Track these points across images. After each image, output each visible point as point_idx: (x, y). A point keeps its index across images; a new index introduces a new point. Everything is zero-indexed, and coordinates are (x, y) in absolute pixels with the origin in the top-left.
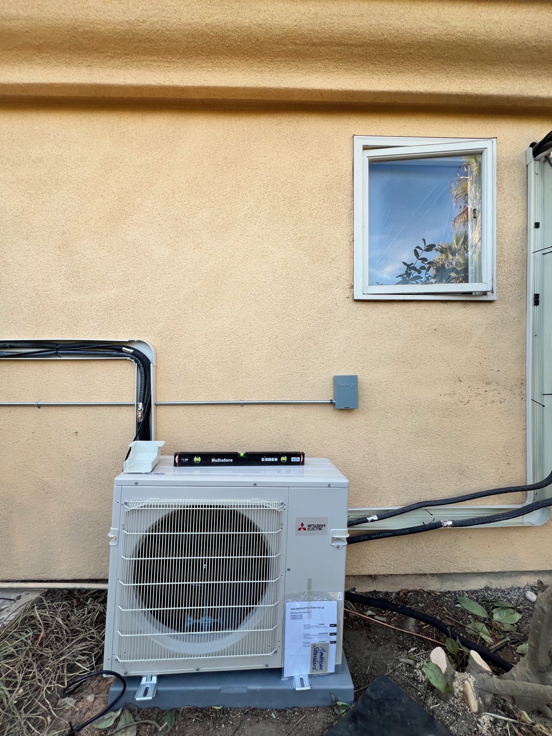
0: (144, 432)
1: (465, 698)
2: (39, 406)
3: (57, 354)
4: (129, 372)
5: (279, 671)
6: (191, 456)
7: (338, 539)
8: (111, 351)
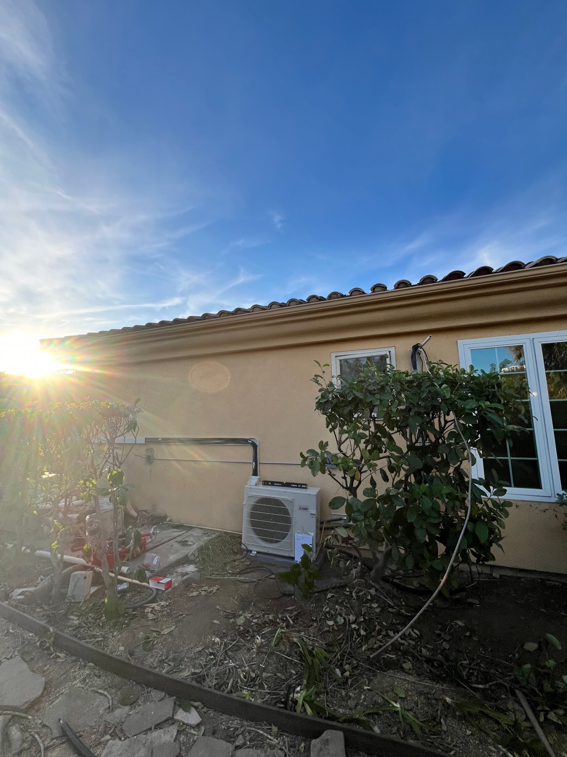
0: (255, 473)
1: (353, 575)
2: (221, 462)
3: (227, 443)
4: (250, 449)
5: (292, 558)
6: (268, 482)
7: (313, 514)
8: (244, 441)
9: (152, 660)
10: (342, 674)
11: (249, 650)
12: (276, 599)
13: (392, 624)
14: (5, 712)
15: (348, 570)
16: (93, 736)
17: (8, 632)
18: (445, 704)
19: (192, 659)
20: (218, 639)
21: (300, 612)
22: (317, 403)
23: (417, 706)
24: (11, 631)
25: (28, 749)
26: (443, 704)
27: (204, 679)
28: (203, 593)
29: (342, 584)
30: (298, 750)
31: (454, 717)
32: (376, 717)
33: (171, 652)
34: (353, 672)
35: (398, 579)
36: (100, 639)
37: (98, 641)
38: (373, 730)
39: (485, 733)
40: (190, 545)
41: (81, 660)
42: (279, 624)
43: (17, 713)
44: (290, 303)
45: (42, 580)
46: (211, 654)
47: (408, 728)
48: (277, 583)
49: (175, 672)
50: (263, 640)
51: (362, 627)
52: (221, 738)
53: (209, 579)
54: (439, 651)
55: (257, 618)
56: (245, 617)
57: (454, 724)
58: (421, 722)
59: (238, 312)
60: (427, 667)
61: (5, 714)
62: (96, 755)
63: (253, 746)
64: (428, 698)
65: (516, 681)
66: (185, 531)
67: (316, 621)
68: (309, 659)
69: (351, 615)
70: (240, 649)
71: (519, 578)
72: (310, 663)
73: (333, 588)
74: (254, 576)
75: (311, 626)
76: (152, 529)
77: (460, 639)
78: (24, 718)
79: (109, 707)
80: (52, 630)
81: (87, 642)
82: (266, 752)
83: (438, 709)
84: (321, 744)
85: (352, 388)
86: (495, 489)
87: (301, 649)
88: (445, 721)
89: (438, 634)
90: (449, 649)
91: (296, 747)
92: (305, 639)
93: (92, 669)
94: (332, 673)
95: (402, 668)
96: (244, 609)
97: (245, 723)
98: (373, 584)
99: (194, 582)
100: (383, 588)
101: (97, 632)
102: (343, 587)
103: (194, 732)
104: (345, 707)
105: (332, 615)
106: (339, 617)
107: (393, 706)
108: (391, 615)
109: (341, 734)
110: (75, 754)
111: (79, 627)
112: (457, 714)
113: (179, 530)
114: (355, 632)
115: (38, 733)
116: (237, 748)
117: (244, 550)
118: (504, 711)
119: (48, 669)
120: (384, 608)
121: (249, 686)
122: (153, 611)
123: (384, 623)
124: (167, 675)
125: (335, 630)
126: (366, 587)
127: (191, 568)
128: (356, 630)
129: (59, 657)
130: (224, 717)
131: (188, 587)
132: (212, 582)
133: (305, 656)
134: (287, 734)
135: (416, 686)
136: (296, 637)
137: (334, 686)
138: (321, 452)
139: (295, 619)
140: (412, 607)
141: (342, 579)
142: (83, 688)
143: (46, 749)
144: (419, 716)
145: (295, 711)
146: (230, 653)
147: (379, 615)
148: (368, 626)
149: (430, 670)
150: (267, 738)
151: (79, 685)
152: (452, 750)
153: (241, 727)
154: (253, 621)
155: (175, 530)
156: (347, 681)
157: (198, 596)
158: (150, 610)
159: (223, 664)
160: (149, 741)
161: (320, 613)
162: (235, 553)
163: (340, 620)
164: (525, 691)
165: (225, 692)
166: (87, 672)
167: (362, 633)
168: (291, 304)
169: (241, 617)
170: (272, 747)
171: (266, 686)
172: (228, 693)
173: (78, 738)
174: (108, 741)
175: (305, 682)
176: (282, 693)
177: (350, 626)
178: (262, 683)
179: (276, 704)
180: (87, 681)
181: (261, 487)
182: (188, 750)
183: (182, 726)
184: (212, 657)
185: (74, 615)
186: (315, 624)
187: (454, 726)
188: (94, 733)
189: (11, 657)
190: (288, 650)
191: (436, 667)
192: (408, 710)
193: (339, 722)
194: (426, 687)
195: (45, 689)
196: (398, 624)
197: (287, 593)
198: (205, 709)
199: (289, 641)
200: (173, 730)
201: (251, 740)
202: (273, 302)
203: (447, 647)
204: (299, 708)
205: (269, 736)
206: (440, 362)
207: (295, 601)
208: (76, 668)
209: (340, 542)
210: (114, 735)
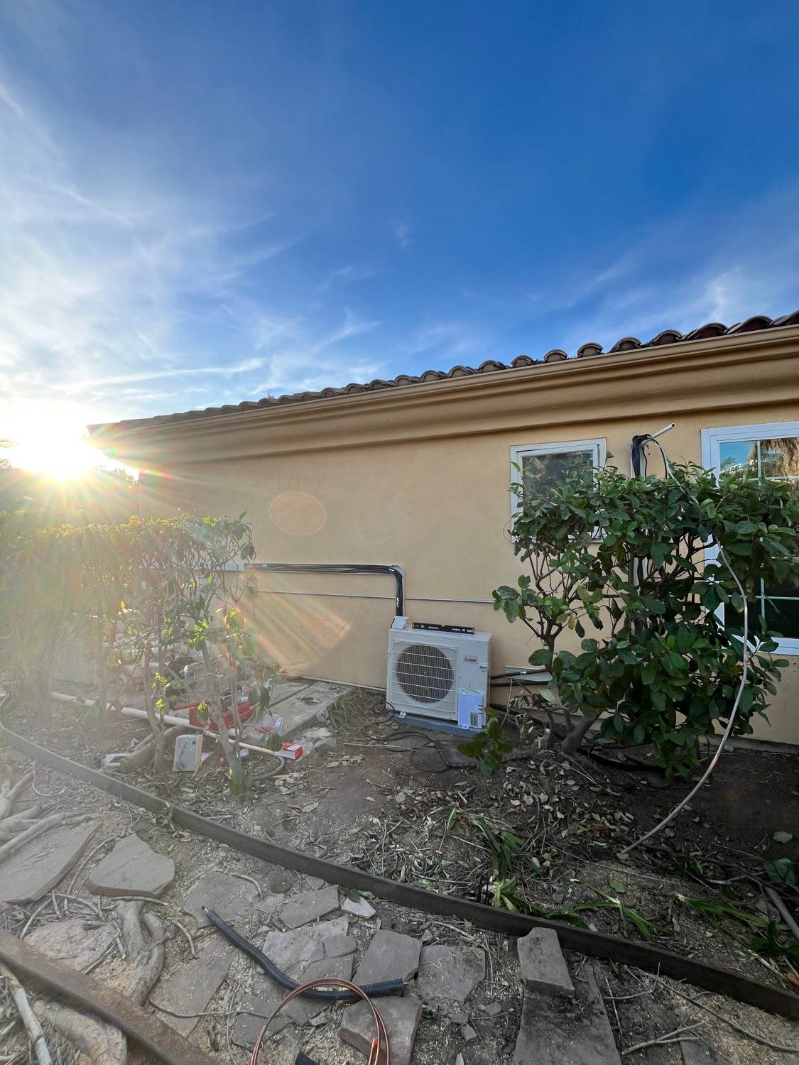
0: (400, 612)
1: (537, 745)
2: (352, 597)
3: (359, 572)
4: (392, 581)
5: (456, 722)
6: (420, 624)
7: (484, 667)
8: (384, 570)
9: (298, 841)
10: (541, 864)
11: (418, 833)
12: (440, 772)
13: (596, 806)
14: (135, 898)
15: (531, 738)
16: (247, 927)
17: (113, 805)
18: (677, 902)
19: (347, 842)
20: (376, 820)
21: (474, 789)
22: (515, 523)
23: (641, 903)
24: (116, 805)
25: (173, 938)
26: (674, 902)
27: (369, 866)
28: (345, 763)
29: (524, 756)
30: (501, 949)
31: (688, 916)
32: (590, 914)
33: (320, 833)
34: (554, 861)
35: (596, 750)
36: (228, 816)
37: (225, 819)
38: (588, 928)
39: (730, 935)
40: (317, 703)
41: (210, 840)
42: (450, 802)
43: (149, 899)
44: (453, 372)
45: (136, 744)
46: (372, 837)
47: (631, 927)
48: (439, 753)
49: (331, 857)
50: (434, 822)
51: (557, 808)
52: (404, 933)
53: (348, 746)
54: (662, 840)
55: (420, 795)
56: (405, 794)
57: (690, 925)
58: (648, 921)
59: (376, 386)
60: (649, 858)
61: (136, 900)
62: (256, 946)
63: (444, 942)
64: (655, 895)
65: (766, 877)
66: (306, 686)
67: (496, 800)
68: (497, 845)
69: (542, 794)
70: (407, 831)
71: (761, 752)
72: (499, 850)
73: (514, 760)
74: (407, 744)
75: (492, 805)
76: (268, 683)
77: (687, 826)
78: (157, 904)
79: (259, 895)
80: (168, 805)
81: (213, 819)
82: (462, 949)
83: (668, 908)
84: (531, 943)
85: (568, 503)
86: (762, 643)
87: (484, 834)
88: (679, 920)
89: (657, 819)
90: (674, 837)
91: (497, 945)
92: (486, 821)
93: (227, 851)
94: (527, 863)
95: (616, 858)
96: (404, 784)
97: (429, 916)
98: (565, 756)
99: (331, 750)
100: (579, 762)
101: (222, 808)
102: (527, 759)
103: (369, 925)
104: (550, 901)
105: (517, 793)
106: (526, 796)
107: (611, 902)
108: (594, 794)
109: (554, 932)
110: (231, 945)
111: (197, 802)
112: (692, 913)
113: (297, 684)
114: (550, 815)
115: (179, 921)
116: (425, 944)
117: (389, 711)
118: (753, 912)
119: (173, 850)
120: (584, 786)
121: (427, 875)
122: (285, 784)
123: (586, 804)
124: (321, 860)
125: (523, 811)
126: (556, 760)
127: (323, 733)
128: (551, 812)
129: (182, 836)
130: (403, 909)
131: (322, 756)
132: (354, 750)
133: (491, 842)
134: (484, 930)
135: (637, 879)
136: (476, 819)
137: (532, 878)
138: (522, 590)
139: (469, 797)
140: (620, 786)
141: (523, 749)
142: (222, 872)
143: (195, 939)
144: (645, 914)
145: (490, 905)
146: (395, 836)
147: (578, 794)
148: (566, 808)
149: (652, 861)
150: (460, 933)
151: (216, 868)
152: (690, 953)
153: (427, 921)
154: (417, 798)
155: (293, 684)
156: (548, 871)
157: (338, 767)
158: (281, 783)
159: (388, 848)
160: (317, 934)
161: (501, 791)
162: (377, 715)
163: (529, 800)
164: (778, 889)
165: (399, 880)
166: (222, 854)
167: (560, 815)
168: (456, 373)
169: (401, 794)
170: (470, 944)
171: (448, 876)
172: (402, 882)
173: (229, 927)
174: (267, 932)
175: (496, 872)
176: (470, 884)
177: (542, 808)
178: (442, 872)
179: (464, 895)
180: (225, 864)
181: (411, 631)
182: (366, 945)
183: (353, 918)
184: (374, 840)
185: (187, 787)
186: (496, 804)
187: (689, 926)
188: (248, 923)
189: (125, 836)
190: (468, 834)
191: (659, 858)
192: (630, 907)
193: (545, 918)
194: (648, 880)
195: (176, 872)
196: (605, 806)
197: (454, 765)
198: (377, 900)
199: (468, 824)
200: (344, 922)
201: (440, 936)
202: (427, 372)
203: (672, 835)
204: (496, 902)
205: (463, 932)
206: (690, 464)
207: (465, 775)
208: (207, 848)
209: (531, 705)
210: (272, 926)
